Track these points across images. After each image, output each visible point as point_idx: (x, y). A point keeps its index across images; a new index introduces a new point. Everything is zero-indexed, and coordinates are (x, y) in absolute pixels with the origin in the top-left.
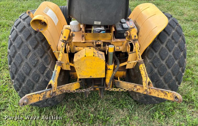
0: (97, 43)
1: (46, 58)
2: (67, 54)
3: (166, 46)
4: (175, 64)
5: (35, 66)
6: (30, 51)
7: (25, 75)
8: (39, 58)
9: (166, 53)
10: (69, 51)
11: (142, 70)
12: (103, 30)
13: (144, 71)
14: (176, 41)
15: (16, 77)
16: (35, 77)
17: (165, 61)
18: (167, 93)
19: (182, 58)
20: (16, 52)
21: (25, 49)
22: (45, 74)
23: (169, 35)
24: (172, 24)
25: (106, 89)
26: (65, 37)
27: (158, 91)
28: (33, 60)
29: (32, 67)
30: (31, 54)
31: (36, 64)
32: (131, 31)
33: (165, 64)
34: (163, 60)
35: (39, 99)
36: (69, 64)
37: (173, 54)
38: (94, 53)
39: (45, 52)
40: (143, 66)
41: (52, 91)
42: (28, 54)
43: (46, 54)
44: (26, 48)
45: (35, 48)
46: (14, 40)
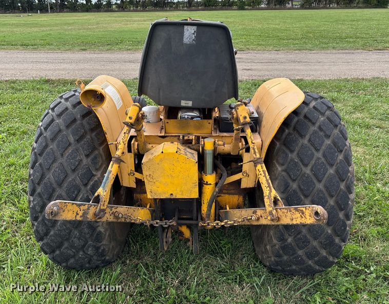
0: (186, 138)
1: (95, 158)
2: (132, 155)
3: (310, 140)
4: (330, 174)
5: (74, 171)
6: (70, 144)
7: (55, 185)
8: (83, 157)
9: (310, 152)
10: (136, 151)
11: (261, 174)
12: (197, 117)
13: (265, 176)
14: (328, 133)
15: (39, 190)
16: (72, 190)
17: (309, 167)
18: (304, 209)
19: (340, 162)
20: (46, 146)
21: (62, 141)
22: (89, 187)
23: (314, 124)
24: (319, 108)
25: (201, 224)
26: (130, 118)
27: (290, 211)
28: (72, 159)
29: (69, 172)
30: (70, 150)
31: (77, 167)
32: (238, 109)
33: (310, 174)
34: (306, 165)
35: (76, 217)
36: (134, 174)
37: (324, 156)
38: (178, 148)
39: (94, 149)
40: (262, 168)
41: (98, 208)
42: (66, 149)
43: (96, 152)
44: (64, 140)
45: (78, 141)
46: (46, 129)
